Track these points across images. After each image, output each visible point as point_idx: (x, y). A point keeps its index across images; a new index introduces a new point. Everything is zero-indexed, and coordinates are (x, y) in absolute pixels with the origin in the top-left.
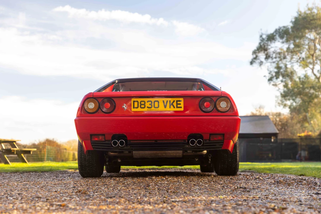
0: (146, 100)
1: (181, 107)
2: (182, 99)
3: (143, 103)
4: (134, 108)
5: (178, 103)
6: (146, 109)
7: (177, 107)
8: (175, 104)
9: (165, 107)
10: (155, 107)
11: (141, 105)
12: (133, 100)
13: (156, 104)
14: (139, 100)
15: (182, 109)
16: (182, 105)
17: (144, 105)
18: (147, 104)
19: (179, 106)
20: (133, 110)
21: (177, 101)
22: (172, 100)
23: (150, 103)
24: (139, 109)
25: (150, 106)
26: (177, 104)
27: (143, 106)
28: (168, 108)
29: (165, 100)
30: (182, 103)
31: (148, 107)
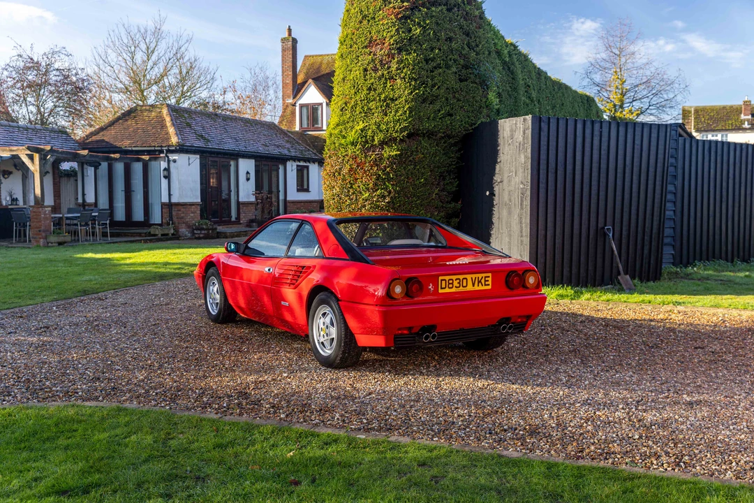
0: (454, 277)
1: (489, 285)
2: (490, 275)
3: (451, 282)
4: (442, 288)
5: (487, 279)
6: (453, 290)
7: (485, 285)
8: (483, 281)
9: (474, 285)
10: (463, 287)
11: (449, 284)
12: (440, 278)
13: (465, 281)
14: (447, 278)
15: (489, 287)
16: (490, 282)
17: (452, 284)
18: (456, 283)
19: (487, 283)
20: (440, 291)
21: (485, 277)
22: (480, 276)
23: (458, 281)
24: (447, 290)
25: (458, 285)
26: (485, 281)
27: (451, 286)
28: (476, 288)
29: (474, 276)
30: (490, 279)
31: (456, 287)
